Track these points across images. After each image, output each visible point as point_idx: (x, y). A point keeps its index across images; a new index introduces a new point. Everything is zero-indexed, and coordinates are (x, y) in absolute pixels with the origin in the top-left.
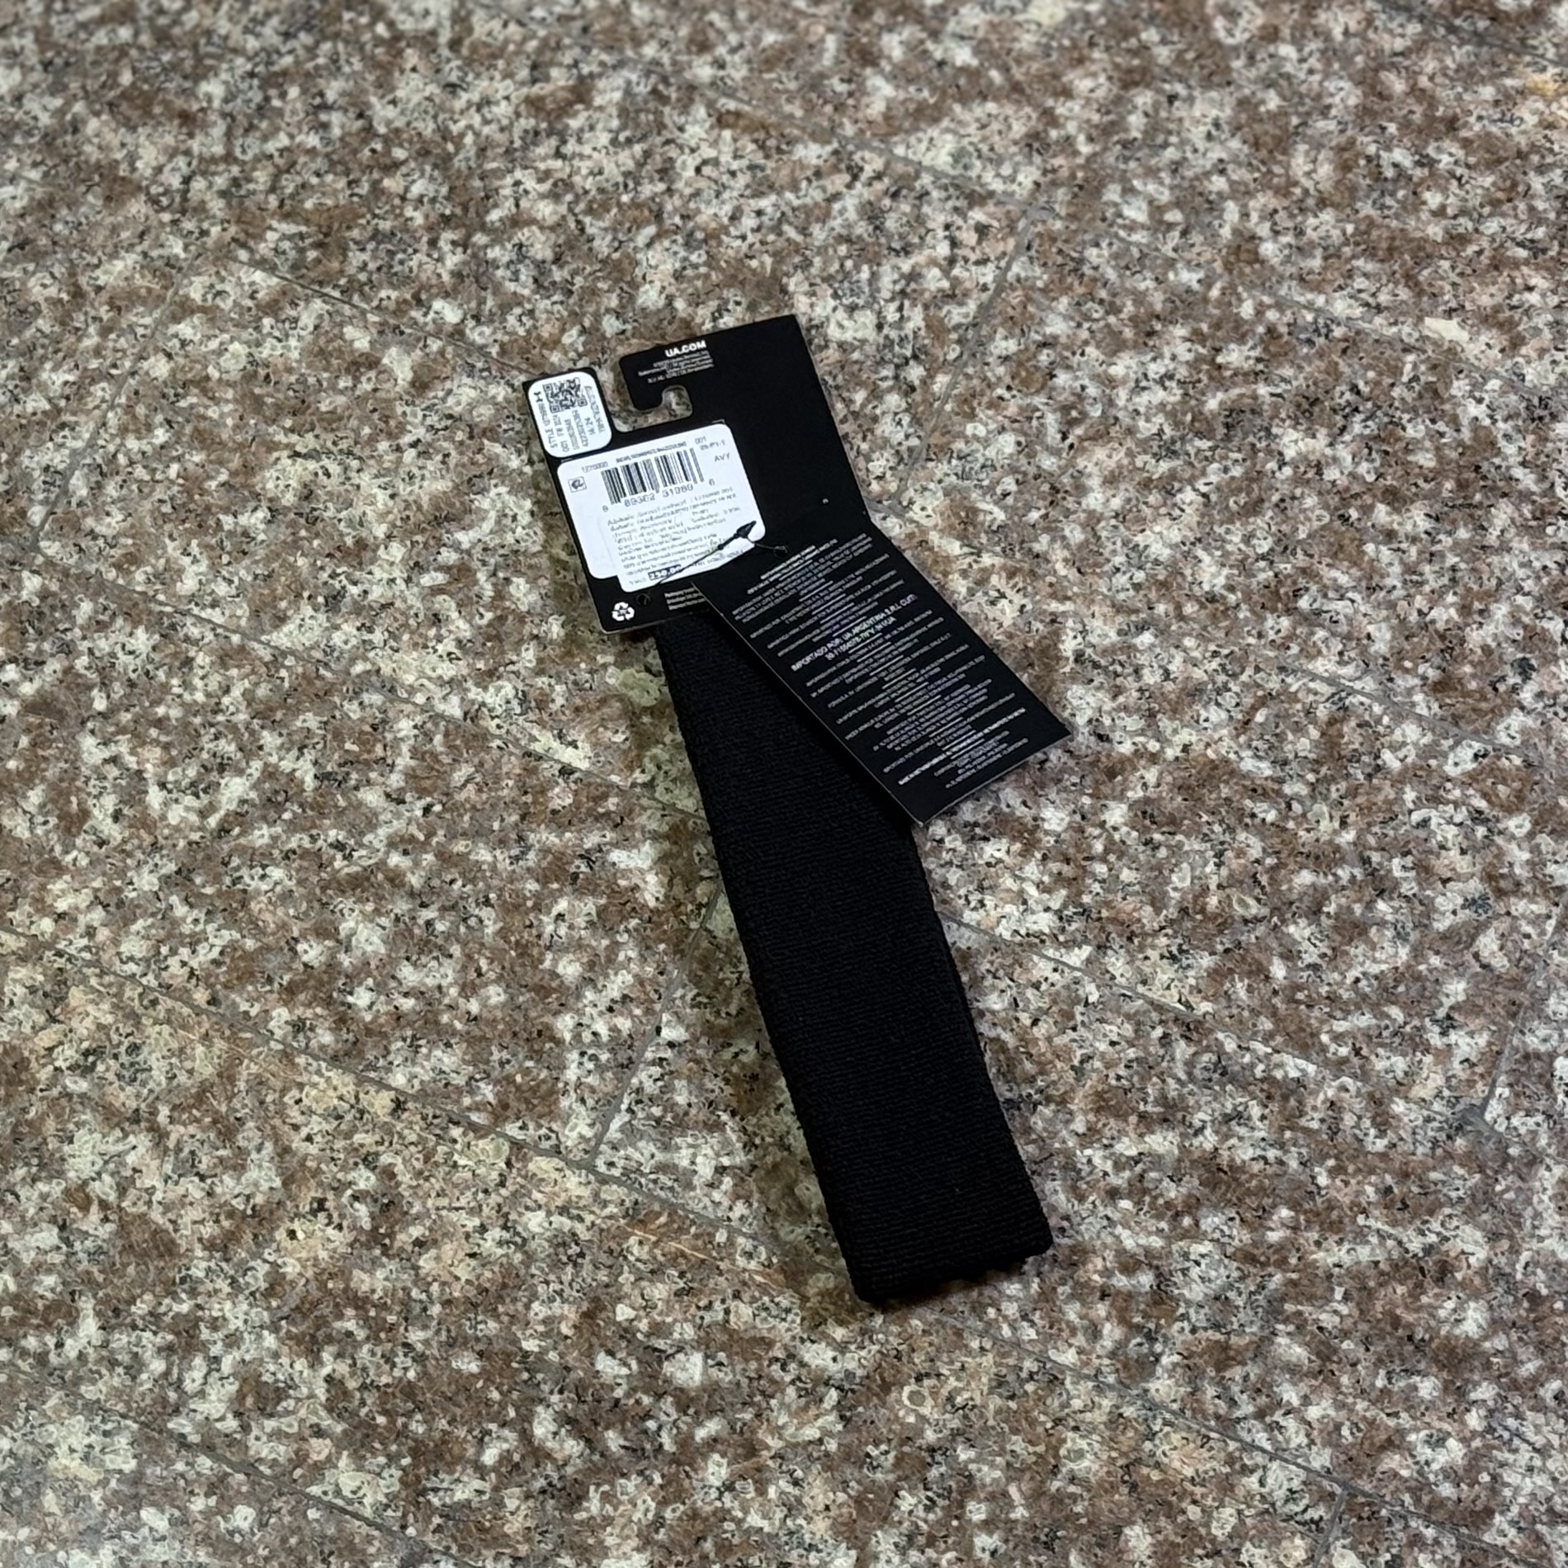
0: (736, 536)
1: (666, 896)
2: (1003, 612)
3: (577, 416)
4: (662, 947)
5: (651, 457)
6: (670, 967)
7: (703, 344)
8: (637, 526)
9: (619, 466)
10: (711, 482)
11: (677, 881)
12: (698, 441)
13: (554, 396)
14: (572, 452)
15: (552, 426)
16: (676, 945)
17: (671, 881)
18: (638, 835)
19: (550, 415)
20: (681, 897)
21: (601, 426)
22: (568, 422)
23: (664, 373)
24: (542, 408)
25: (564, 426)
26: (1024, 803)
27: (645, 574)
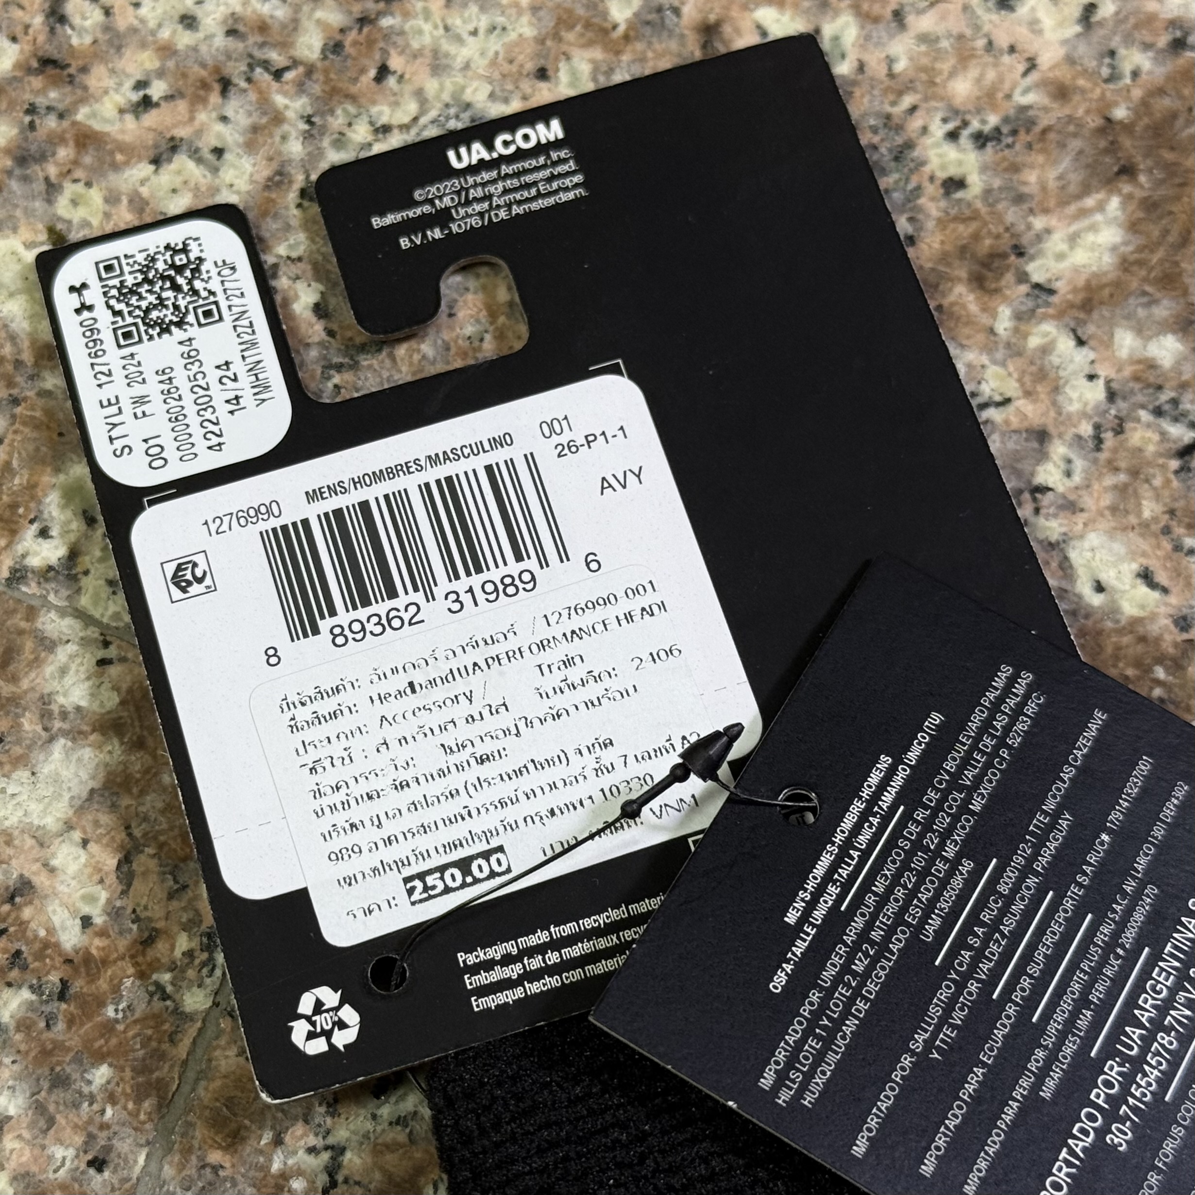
0: (678, 775)
1: (114, 913)
2: (1034, 25)
3: (191, 357)
4: (101, 1074)
5: (410, 483)
6: (123, 1146)
7: (555, 130)
8: (369, 714)
9: (313, 512)
10: (591, 562)
11: (145, 861)
12: (550, 428)
13: (126, 293)
14: (176, 471)
15: (118, 387)
16: (142, 1069)
17: (126, 861)
18: (29, 724)
19: (113, 356)
20: (157, 911)
21: (261, 387)
22: (165, 375)
23: (443, 217)
24: (91, 331)
25: (153, 388)
26: (1146, 576)
27: (394, 882)
